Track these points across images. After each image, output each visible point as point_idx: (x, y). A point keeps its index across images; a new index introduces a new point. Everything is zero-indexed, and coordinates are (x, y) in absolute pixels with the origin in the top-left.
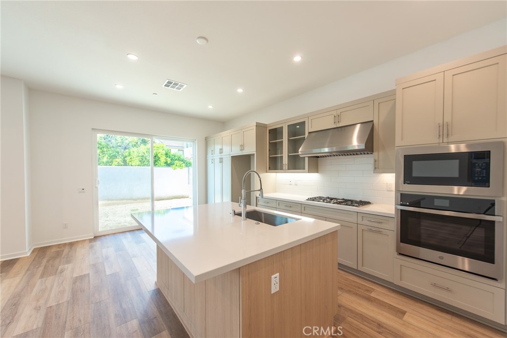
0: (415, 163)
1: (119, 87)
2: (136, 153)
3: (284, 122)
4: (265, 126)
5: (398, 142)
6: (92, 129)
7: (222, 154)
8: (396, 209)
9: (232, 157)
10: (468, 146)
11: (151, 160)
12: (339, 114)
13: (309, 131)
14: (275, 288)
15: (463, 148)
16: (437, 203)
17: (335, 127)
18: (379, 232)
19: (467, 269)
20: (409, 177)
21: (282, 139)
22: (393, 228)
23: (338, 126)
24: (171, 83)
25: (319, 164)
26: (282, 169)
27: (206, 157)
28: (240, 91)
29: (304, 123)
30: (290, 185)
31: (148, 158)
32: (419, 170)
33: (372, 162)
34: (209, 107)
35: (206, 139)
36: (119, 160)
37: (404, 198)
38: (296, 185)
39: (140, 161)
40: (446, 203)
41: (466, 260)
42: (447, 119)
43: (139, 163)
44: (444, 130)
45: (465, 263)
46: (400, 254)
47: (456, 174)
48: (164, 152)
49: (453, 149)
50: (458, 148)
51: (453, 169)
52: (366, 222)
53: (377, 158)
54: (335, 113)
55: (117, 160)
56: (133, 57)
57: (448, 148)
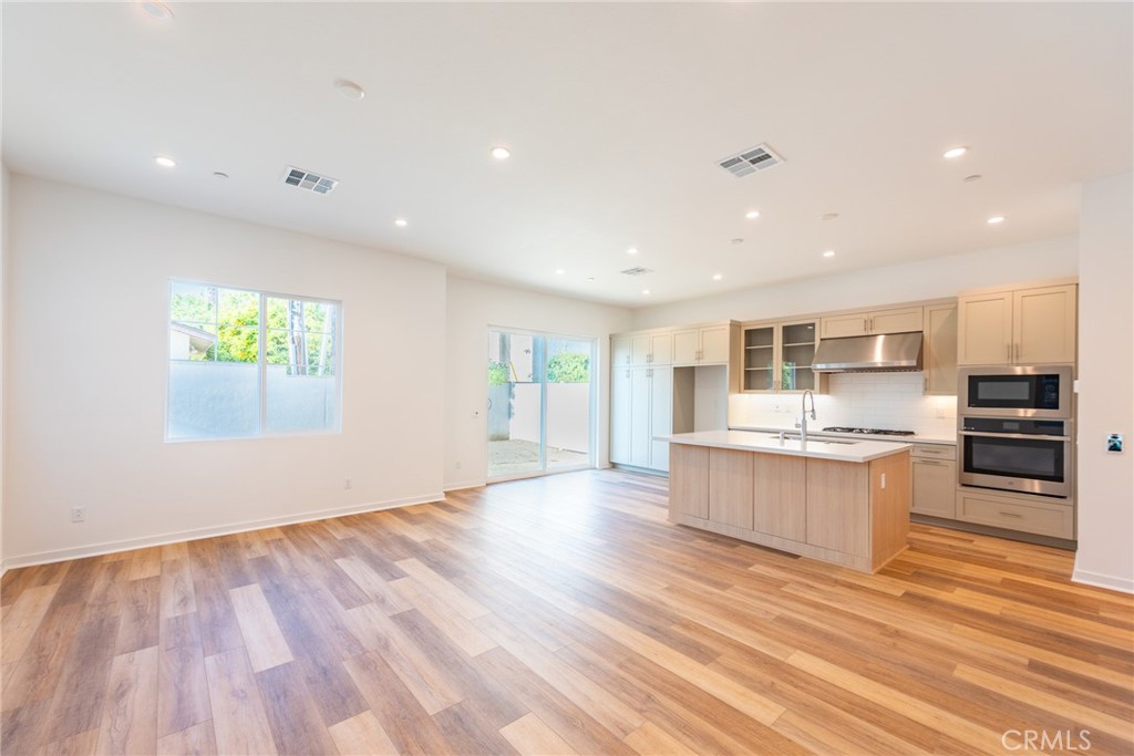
0: (981, 385)
3: (777, 321)
4: (740, 325)
5: (961, 361)
8: (959, 435)
10: (1035, 369)
12: (872, 319)
13: (822, 338)
15: (1030, 371)
16: (1006, 426)
17: (865, 334)
18: (936, 463)
19: (1037, 491)
20: (974, 400)
21: (772, 344)
22: (955, 457)
23: (870, 334)
25: (830, 383)
26: (770, 388)
29: (811, 325)
30: (776, 411)
32: (984, 391)
33: (922, 381)
37: (969, 423)
40: (1016, 426)
41: (1036, 482)
42: (1017, 340)
44: (1014, 352)
45: (1036, 486)
46: (964, 485)
47: (1026, 397)
49: (1019, 371)
50: (1024, 370)
51: (1023, 391)
53: (927, 377)
54: (865, 316)
57: (1013, 370)
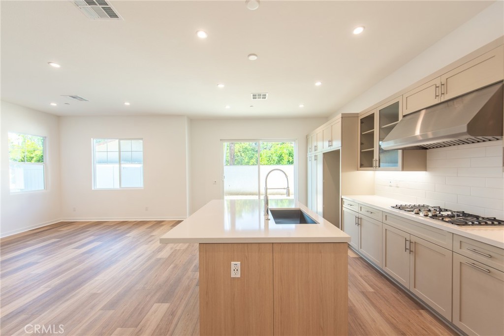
1: (228, 107)
2: (265, 154)
3: (375, 107)
4: (356, 116)
6: (221, 140)
7: (317, 152)
9: (324, 154)
11: (276, 159)
12: (444, 82)
13: (404, 115)
14: (236, 273)
17: (439, 102)
21: (373, 128)
23: (442, 100)
24: (256, 95)
25: (427, 159)
26: (371, 166)
27: (307, 155)
28: (318, 84)
29: (397, 104)
30: (391, 186)
31: (274, 158)
34: (301, 107)
35: (307, 138)
36: (254, 160)
38: (398, 187)
39: (268, 161)
43: (267, 162)
48: (288, 152)
52: (464, 251)
54: (437, 82)
55: (252, 160)
56: (221, 86)
